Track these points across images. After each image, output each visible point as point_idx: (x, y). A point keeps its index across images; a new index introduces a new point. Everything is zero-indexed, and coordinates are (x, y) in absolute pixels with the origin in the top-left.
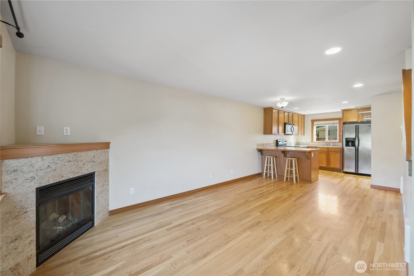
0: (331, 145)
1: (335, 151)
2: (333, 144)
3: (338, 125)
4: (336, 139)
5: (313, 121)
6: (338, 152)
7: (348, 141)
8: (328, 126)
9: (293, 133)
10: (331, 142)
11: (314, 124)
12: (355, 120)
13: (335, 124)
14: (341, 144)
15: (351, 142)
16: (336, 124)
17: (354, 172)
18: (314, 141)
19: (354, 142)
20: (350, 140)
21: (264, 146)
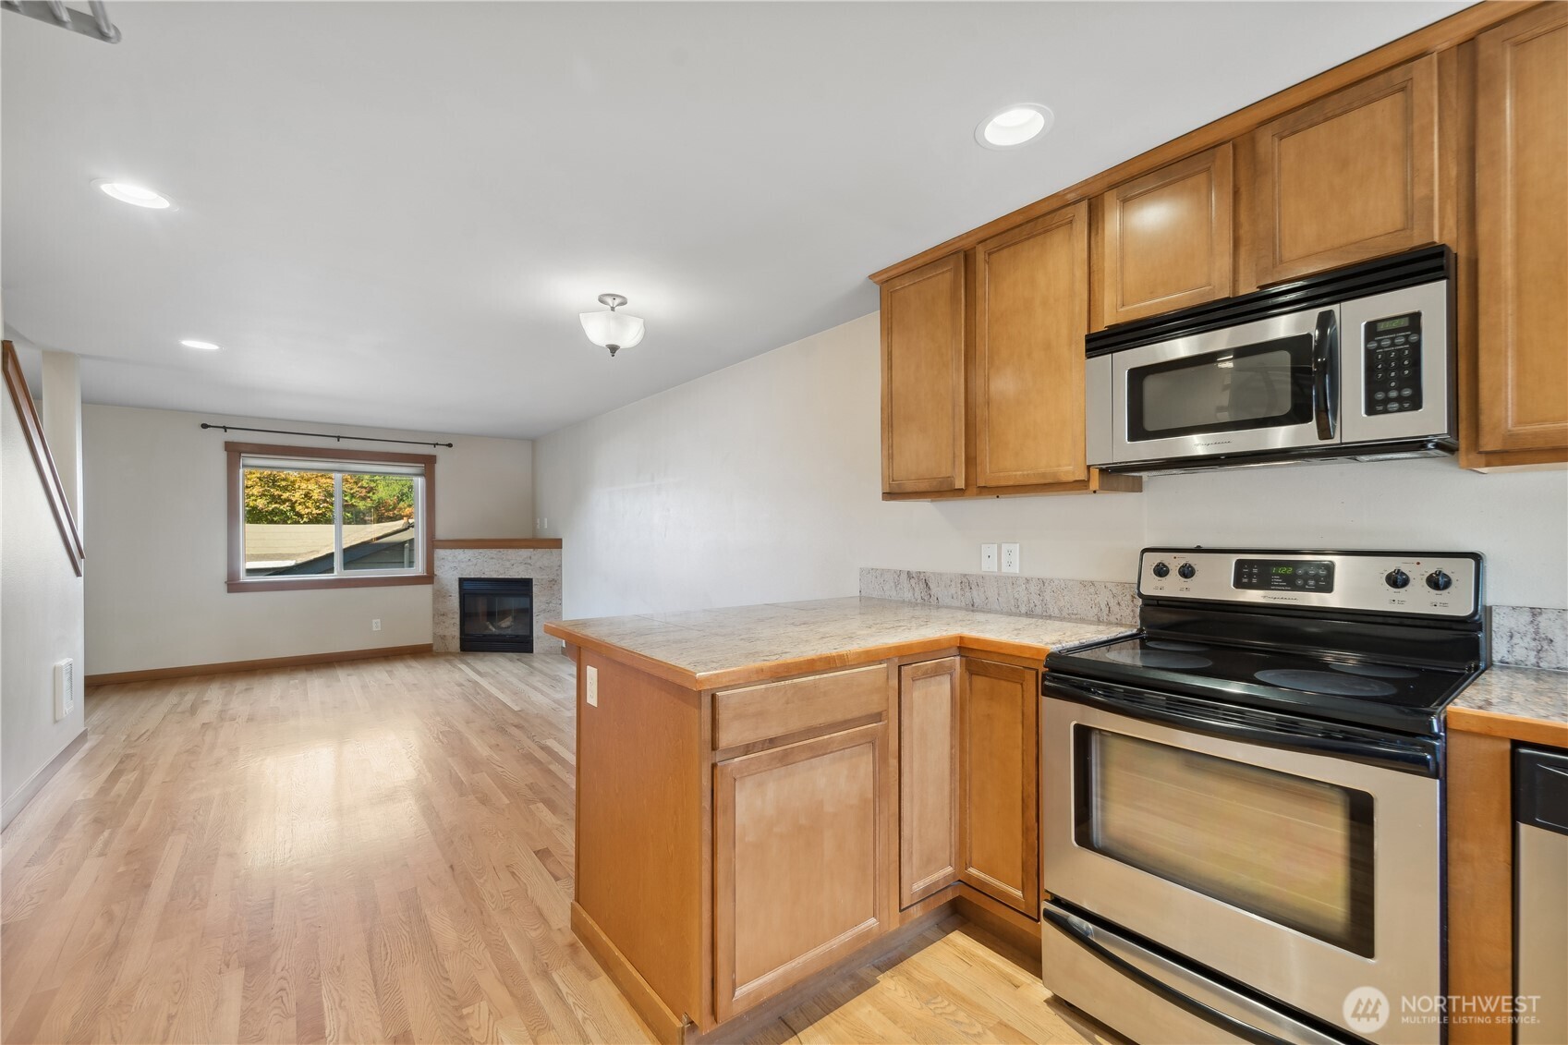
21: (932, 593)
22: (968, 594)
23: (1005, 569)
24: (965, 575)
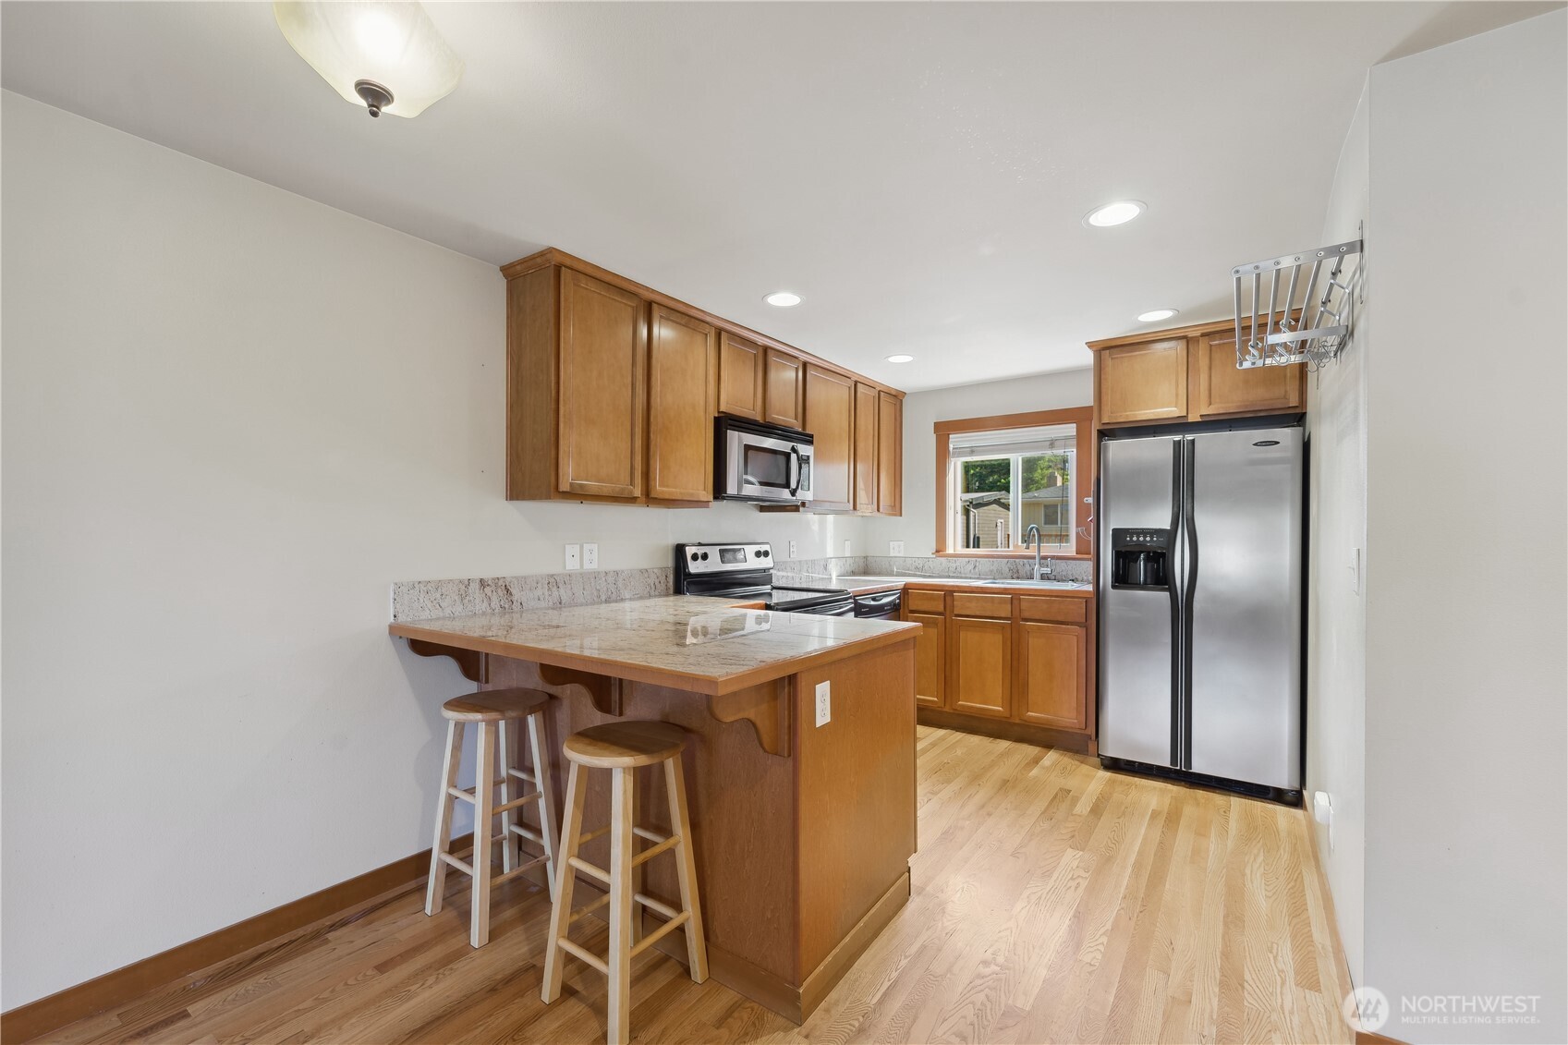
0: (1036, 575)
1: (1053, 612)
2: (1048, 570)
3: (1072, 454)
4: (1063, 538)
5: (944, 430)
6: (1072, 623)
7: (1132, 553)
8: (1023, 459)
9: (801, 495)
10: (1034, 558)
11: (951, 446)
12: (1169, 411)
13: (1057, 443)
14: (1088, 566)
15: (1147, 560)
16: (1065, 447)
17: (1166, 763)
18: (950, 550)
19: (1163, 555)
20: (1138, 544)
21: (515, 599)
22: (555, 593)
23: (587, 566)
24: (552, 576)
